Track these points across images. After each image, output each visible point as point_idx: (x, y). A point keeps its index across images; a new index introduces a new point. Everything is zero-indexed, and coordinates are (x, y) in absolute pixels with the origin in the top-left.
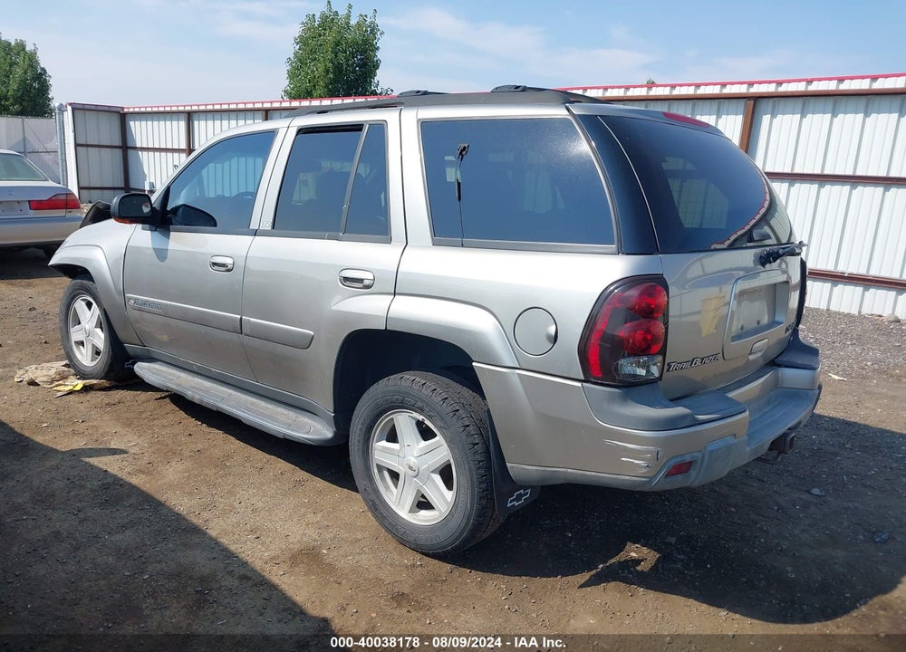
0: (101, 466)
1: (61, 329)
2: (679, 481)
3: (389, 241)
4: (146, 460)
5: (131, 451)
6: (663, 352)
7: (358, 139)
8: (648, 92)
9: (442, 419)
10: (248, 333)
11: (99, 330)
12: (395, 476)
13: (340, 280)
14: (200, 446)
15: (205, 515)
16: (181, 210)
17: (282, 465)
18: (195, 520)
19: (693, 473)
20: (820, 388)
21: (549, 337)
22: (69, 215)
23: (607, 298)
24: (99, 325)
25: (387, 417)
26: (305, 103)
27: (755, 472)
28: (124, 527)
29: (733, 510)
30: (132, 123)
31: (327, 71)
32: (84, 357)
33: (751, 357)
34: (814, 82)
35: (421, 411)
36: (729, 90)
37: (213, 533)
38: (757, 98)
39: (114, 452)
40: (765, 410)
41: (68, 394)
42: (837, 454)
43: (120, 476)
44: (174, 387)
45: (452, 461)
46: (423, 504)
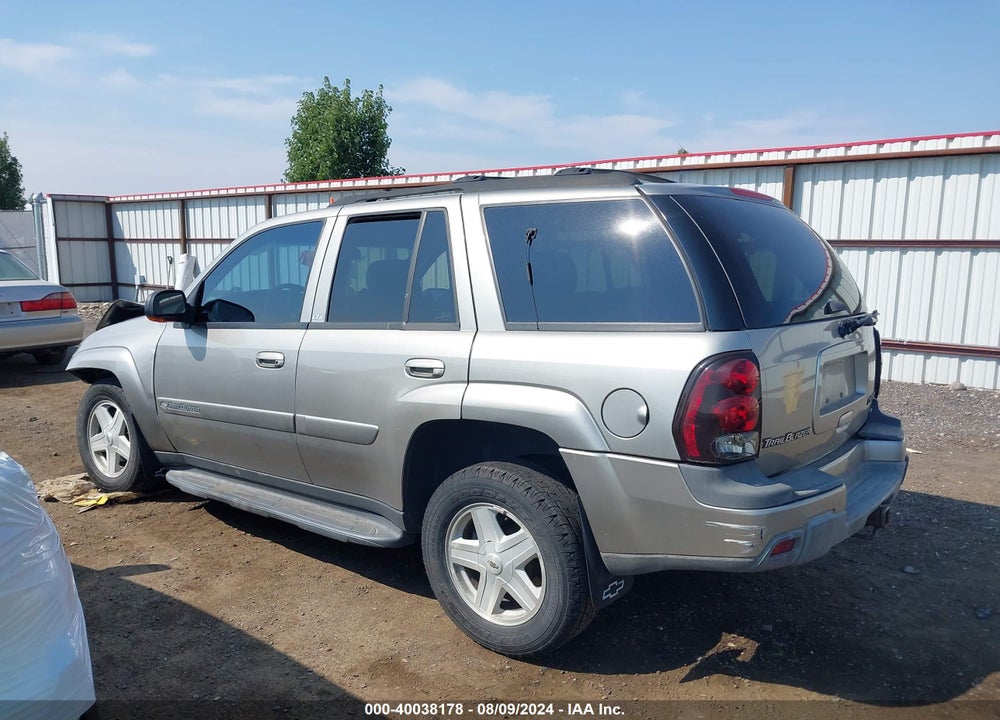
0: (143, 584)
1: (79, 438)
2: (783, 560)
3: (458, 328)
4: (192, 574)
5: (175, 566)
6: (758, 428)
7: (417, 226)
8: (681, 163)
9: (527, 510)
10: (304, 431)
11: (123, 438)
12: (474, 575)
13: (407, 371)
14: (248, 558)
15: (269, 629)
16: (217, 305)
17: (341, 573)
18: (257, 636)
19: (797, 551)
20: (907, 459)
21: (640, 419)
22: (64, 316)
23: (697, 377)
24: (125, 432)
25: (464, 511)
26: (313, 186)
27: (843, 553)
28: (182, 648)
29: (827, 593)
30: (118, 214)
31: (332, 151)
32: (107, 469)
33: (838, 430)
34: (853, 147)
35: (502, 503)
36: (766, 157)
37: (281, 648)
38: (796, 165)
39: (156, 568)
40: (856, 484)
41: (92, 509)
42: (925, 531)
43: (167, 593)
44: (216, 494)
45: (539, 554)
46: (508, 603)
